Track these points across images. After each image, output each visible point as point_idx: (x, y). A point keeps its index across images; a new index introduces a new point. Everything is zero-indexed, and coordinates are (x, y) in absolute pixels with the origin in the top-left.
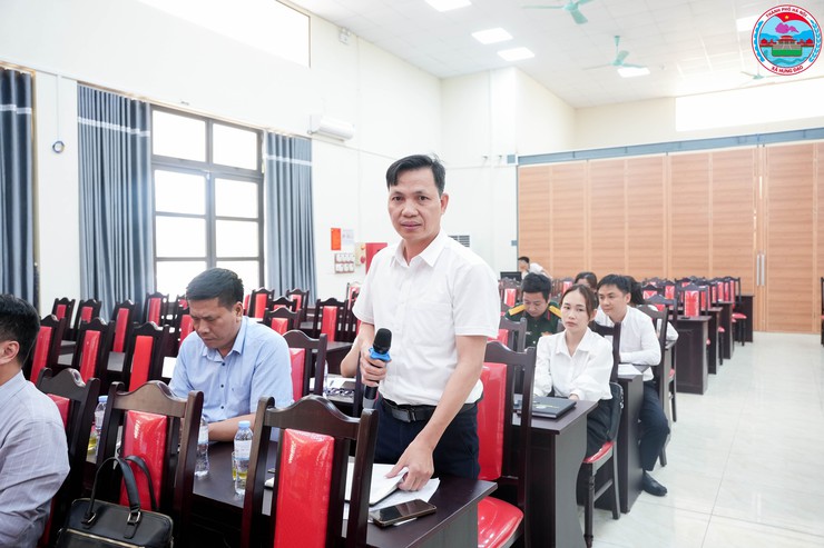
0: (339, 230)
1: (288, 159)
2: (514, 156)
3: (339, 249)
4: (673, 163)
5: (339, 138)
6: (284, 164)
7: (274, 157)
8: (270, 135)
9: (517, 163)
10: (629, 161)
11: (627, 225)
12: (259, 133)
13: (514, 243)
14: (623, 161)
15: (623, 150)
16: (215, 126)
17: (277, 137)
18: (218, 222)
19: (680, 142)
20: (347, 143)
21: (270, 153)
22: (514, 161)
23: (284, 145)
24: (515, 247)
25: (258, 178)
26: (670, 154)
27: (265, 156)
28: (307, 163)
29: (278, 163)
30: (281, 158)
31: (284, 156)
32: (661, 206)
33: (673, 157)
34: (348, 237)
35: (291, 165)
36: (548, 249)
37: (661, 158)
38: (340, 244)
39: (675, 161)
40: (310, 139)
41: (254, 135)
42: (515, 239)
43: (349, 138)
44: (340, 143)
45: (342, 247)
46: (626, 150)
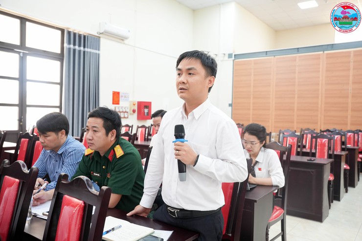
0: (118, 93)
1: (82, 48)
2: (232, 54)
3: (118, 104)
4: (327, 58)
5: (122, 39)
6: (80, 51)
7: (72, 46)
8: (69, 33)
9: (233, 58)
10: (300, 57)
11: (296, 96)
12: (63, 31)
13: (230, 105)
14: (296, 57)
15: (297, 50)
16: (28, 23)
17: (75, 34)
18: (28, 83)
19: (333, 45)
20: (126, 41)
21: (69, 43)
22: (232, 57)
23: (80, 39)
24: (231, 107)
25: (60, 57)
26: (325, 52)
27: (65, 45)
28: (97, 52)
29: (74, 50)
30: (77, 47)
31: (80, 46)
32: (318, 84)
33: (327, 54)
34: (125, 97)
35: (84, 52)
36: (249, 109)
37: (319, 55)
38: (119, 101)
39: (329, 57)
40: (100, 37)
41: (59, 32)
42: (231, 103)
43: (126, 38)
44: (121, 41)
45: (120, 103)
46: (298, 50)
